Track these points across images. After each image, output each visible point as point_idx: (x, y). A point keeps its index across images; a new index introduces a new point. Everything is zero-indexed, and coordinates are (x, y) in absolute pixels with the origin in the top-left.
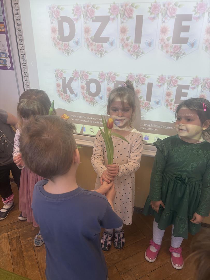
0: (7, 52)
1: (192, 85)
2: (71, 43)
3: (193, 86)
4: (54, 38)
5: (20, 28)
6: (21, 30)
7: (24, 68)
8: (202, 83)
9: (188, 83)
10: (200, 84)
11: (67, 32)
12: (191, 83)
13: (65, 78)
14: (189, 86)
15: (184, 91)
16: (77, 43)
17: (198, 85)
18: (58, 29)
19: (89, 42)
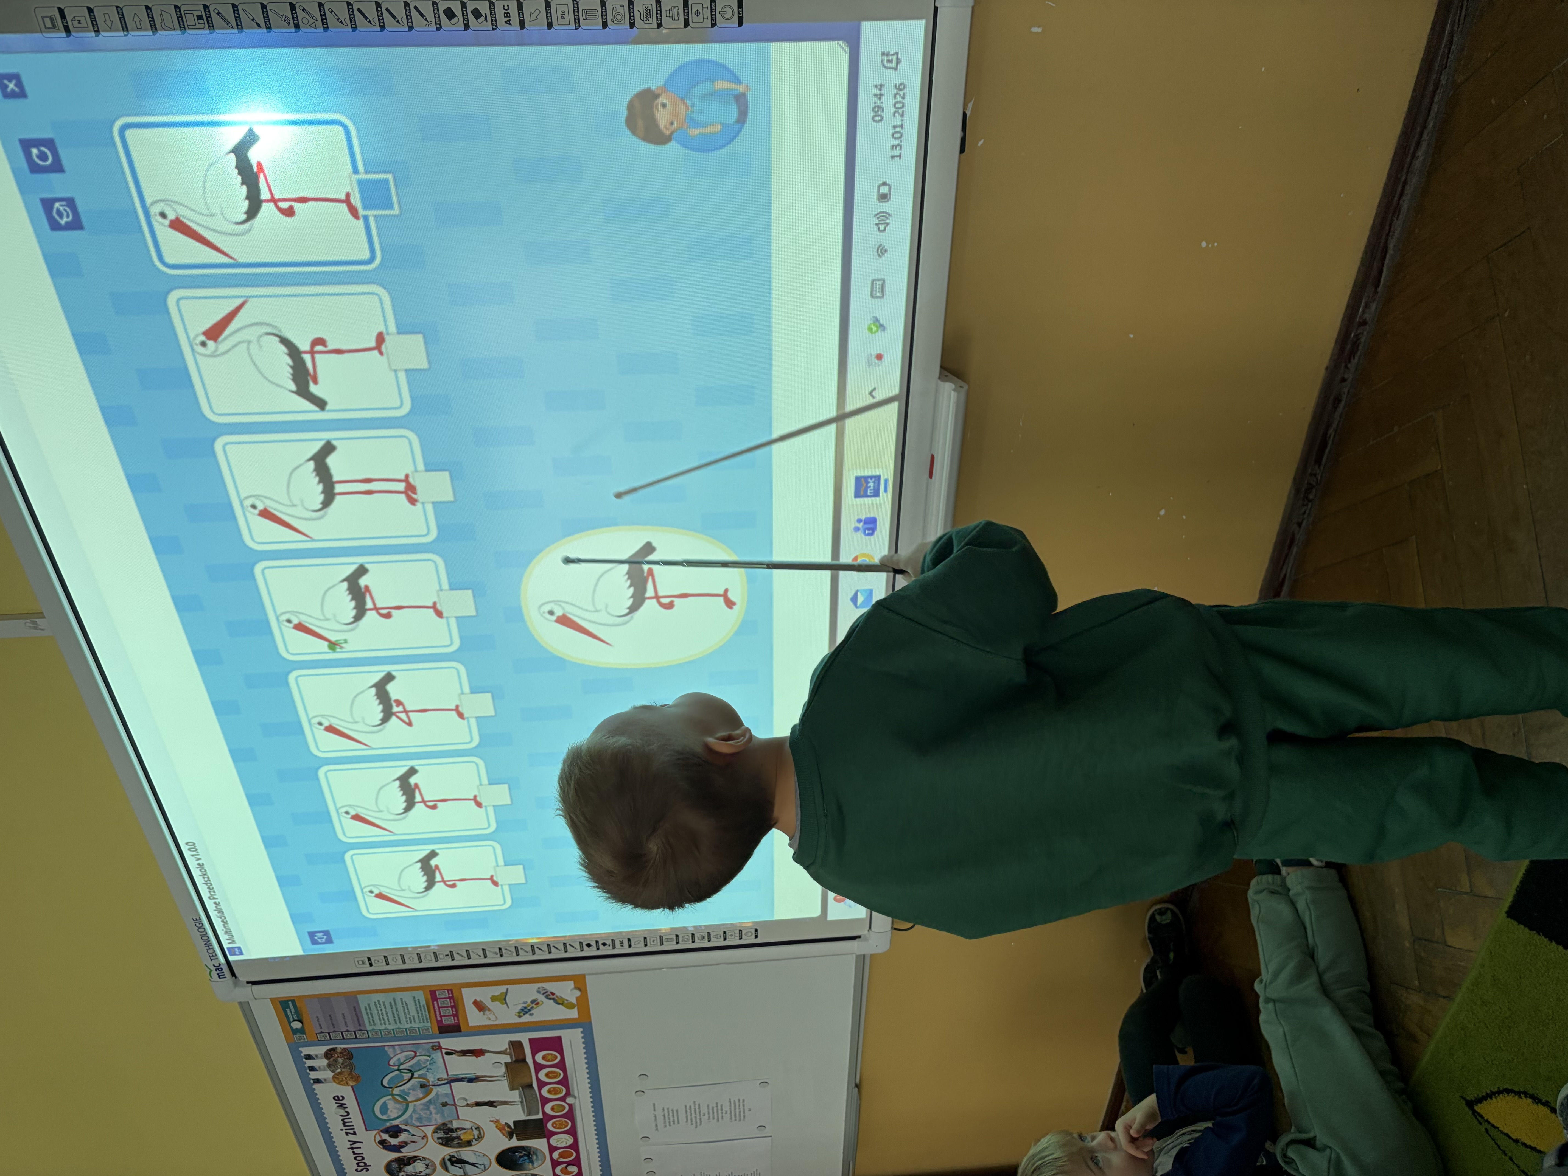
5: (494, 950)
7: (630, 946)
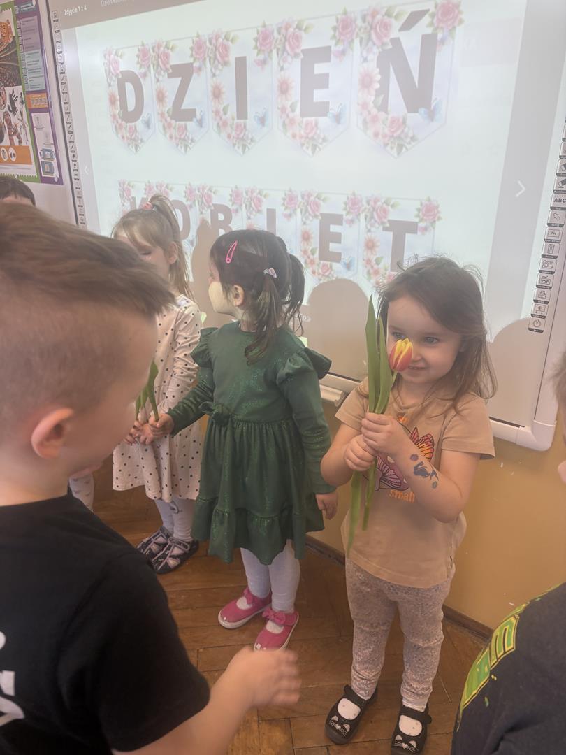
0: (53, 148)
1: (347, 214)
2: (139, 124)
3: (350, 217)
4: (114, 117)
6: (68, 103)
8: (367, 210)
9: (339, 210)
10: (363, 211)
11: (131, 105)
12: (345, 209)
13: (134, 198)
14: (342, 215)
15: (334, 228)
16: (148, 124)
17: (359, 214)
18: (118, 97)
19: (166, 120)
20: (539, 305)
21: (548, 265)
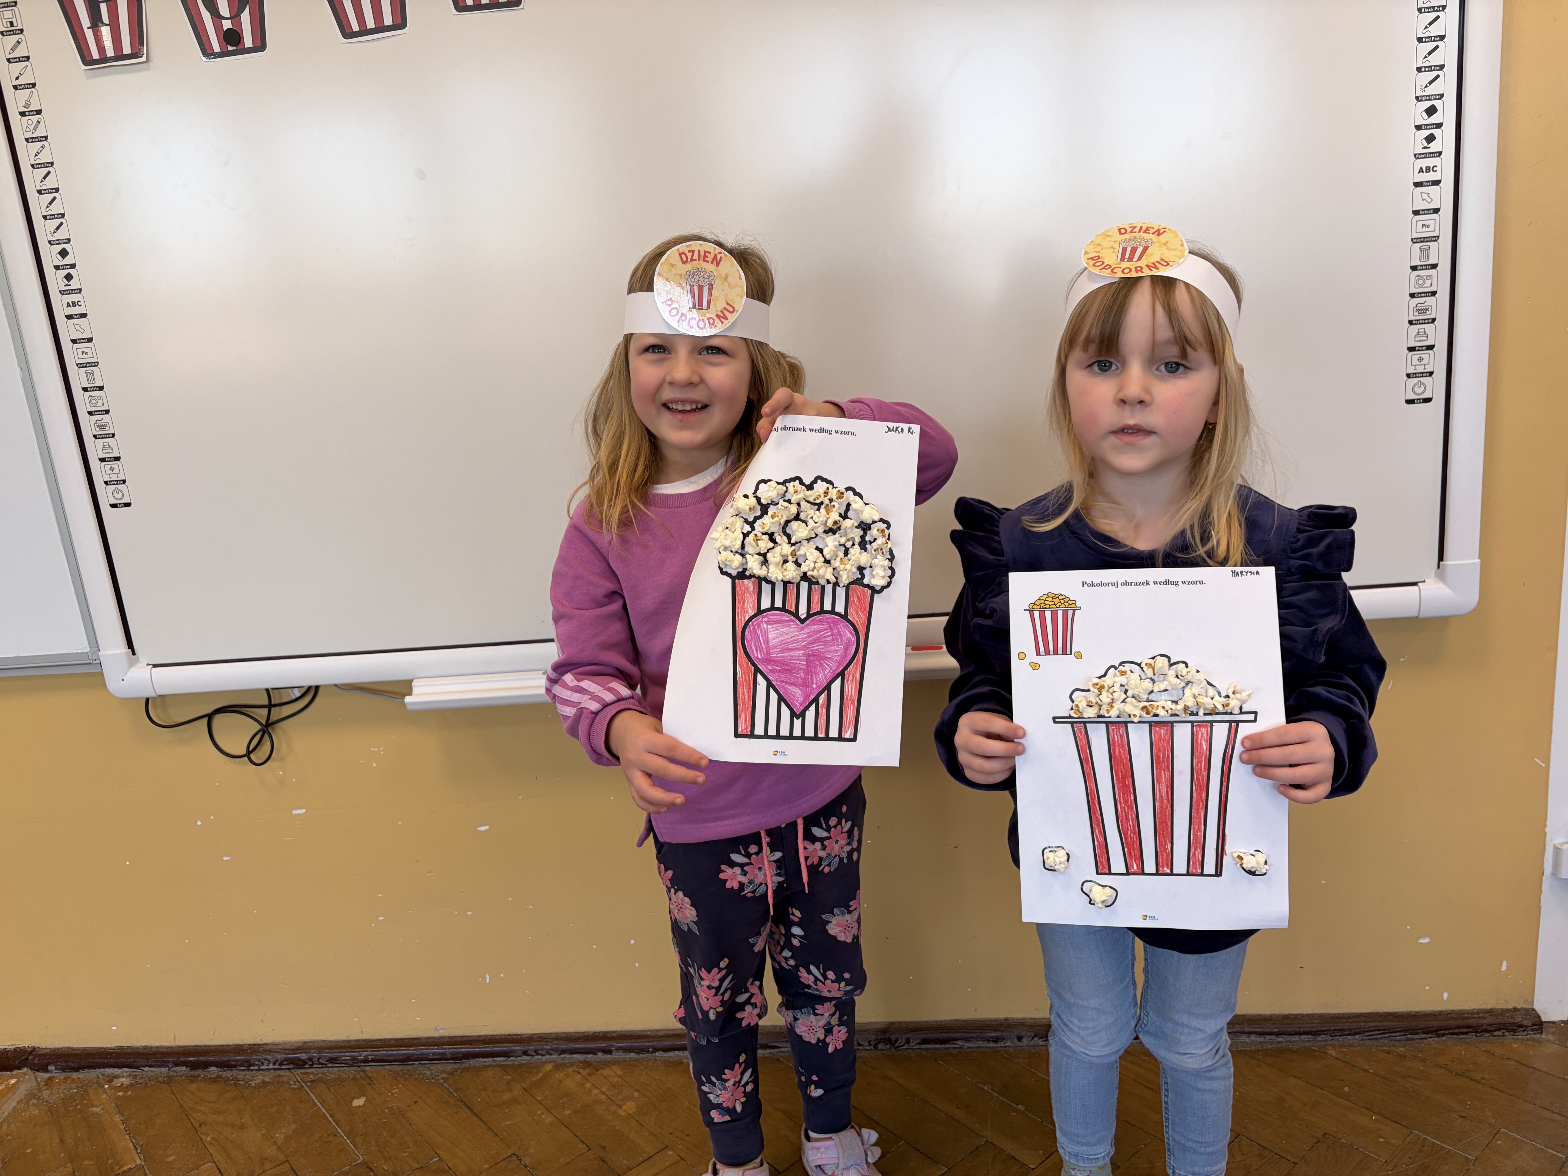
5: (34, 100)
6: (39, 112)
7: (69, 317)
20: (1416, 355)
21: (1424, 282)
